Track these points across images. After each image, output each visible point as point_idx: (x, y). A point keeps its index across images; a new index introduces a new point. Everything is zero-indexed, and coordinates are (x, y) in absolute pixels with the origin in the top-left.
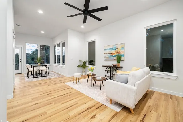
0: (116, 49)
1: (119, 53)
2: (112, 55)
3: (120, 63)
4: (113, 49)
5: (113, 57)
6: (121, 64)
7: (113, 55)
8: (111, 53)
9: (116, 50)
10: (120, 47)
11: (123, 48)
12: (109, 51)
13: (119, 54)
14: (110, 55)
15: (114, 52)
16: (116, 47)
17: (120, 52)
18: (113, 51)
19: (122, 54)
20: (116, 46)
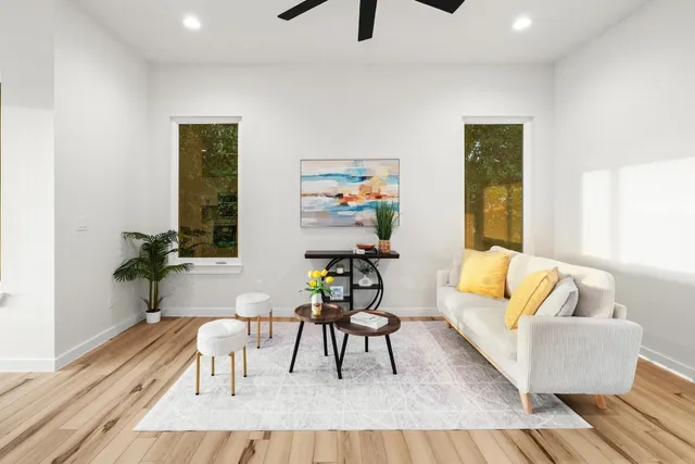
0: (363, 178)
1: (379, 197)
2: (345, 204)
3: (392, 236)
4: (350, 178)
5: (351, 213)
6: (395, 243)
7: (352, 204)
8: (340, 196)
9: (364, 182)
10: (380, 172)
11: (395, 178)
12: (332, 185)
13: (380, 201)
14: (338, 202)
15: (356, 192)
16: (365, 170)
17: (382, 193)
18: (351, 189)
19: (389, 202)
20: (366, 165)
